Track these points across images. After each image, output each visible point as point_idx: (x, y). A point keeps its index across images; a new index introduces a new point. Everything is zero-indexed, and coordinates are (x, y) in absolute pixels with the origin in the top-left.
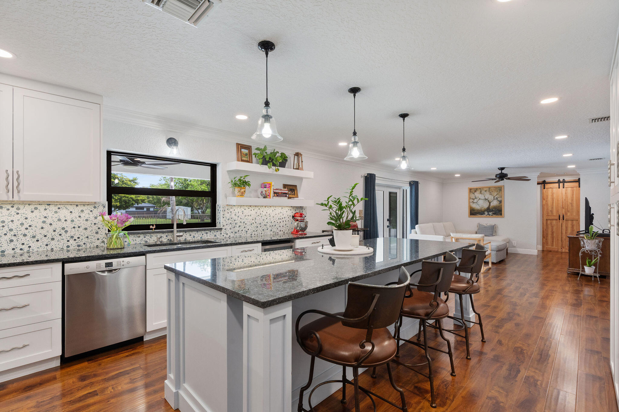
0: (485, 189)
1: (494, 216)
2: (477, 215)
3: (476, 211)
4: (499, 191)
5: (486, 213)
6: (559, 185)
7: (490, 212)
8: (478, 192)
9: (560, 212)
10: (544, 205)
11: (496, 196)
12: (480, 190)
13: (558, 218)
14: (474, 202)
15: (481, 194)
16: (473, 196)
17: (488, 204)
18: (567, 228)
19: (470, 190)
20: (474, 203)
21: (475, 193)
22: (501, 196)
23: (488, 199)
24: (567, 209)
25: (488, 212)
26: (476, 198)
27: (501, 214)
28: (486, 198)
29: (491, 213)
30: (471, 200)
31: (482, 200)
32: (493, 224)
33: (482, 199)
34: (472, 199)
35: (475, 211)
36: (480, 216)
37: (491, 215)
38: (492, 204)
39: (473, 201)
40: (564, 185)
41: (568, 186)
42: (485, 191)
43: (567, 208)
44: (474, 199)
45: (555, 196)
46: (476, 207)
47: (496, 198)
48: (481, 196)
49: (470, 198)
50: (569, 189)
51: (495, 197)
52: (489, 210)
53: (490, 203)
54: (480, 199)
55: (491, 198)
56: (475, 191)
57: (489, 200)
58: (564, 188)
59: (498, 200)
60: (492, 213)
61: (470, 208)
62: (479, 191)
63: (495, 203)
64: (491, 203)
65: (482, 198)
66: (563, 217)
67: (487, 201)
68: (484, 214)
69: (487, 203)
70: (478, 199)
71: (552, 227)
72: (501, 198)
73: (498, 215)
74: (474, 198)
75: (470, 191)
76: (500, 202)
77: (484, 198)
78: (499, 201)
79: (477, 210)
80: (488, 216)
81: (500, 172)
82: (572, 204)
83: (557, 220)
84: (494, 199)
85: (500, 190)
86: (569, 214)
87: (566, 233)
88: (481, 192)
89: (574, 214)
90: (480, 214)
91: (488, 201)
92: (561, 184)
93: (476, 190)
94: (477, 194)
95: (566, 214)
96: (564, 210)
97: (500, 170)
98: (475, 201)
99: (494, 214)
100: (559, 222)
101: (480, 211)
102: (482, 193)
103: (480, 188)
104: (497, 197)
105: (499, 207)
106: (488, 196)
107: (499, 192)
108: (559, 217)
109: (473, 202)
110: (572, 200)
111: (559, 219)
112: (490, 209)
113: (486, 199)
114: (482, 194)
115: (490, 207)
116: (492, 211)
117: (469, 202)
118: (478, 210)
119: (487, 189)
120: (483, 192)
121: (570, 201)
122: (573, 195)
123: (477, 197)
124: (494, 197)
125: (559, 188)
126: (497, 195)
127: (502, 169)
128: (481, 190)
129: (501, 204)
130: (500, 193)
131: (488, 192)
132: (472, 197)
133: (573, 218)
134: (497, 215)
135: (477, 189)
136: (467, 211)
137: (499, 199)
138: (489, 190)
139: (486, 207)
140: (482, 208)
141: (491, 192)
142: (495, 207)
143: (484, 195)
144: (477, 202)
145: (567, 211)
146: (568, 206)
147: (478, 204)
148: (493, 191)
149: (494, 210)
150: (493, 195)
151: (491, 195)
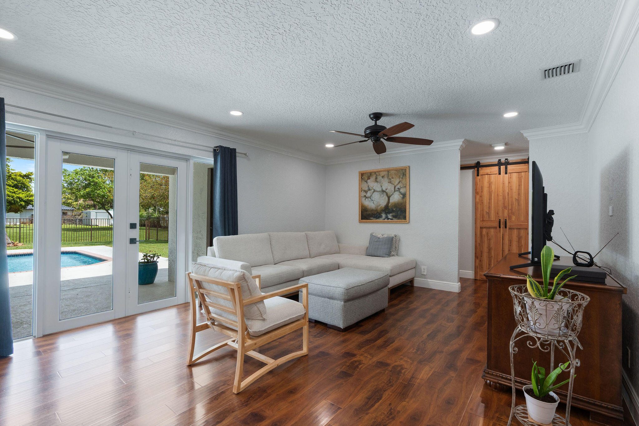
0: (382, 174)
1: (395, 220)
2: (371, 218)
3: (370, 213)
4: (402, 176)
5: (384, 215)
6: (500, 169)
7: (389, 213)
8: (373, 178)
9: (500, 214)
10: (478, 203)
11: (398, 184)
13: (497, 224)
14: (367, 196)
15: (376, 183)
16: (365, 186)
17: (387, 198)
18: (510, 241)
20: (366, 198)
21: (369, 181)
22: (405, 185)
24: (512, 210)
25: (386, 213)
26: (369, 190)
27: (405, 218)
28: (384, 189)
29: (390, 216)
30: (363, 194)
31: (379, 193)
32: (393, 235)
33: (377, 191)
34: (365, 191)
35: (368, 213)
36: (374, 220)
37: (391, 219)
38: (392, 200)
39: (365, 194)
40: (506, 168)
41: (513, 169)
42: (383, 177)
43: (512, 208)
44: (366, 192)
45: (493, 187)
46: (370, 205)
47: (398, 189)
48: (376, 186)
49: (361, 190)
50: (515, 176)
51: (396, 188)
52: (387, 209)
53: (389, 198)
54: (374, 191)
55: (389, 187)
56: (369, 178)
57: (388, 194)
58: (506, 173)
59: (400, 192)
60: (391, 216)
61: (361, 207)
63: (396, 198)
64: (390, 198)
66: (506, 223)
67: (385, 194)
68: (381, 217)
69: (385, 198)
70: (373, 191)
71: (489, 239)
72: (405, 188)
73: (401, 219)
74: (366, 189)
75: (362, 178)
76: (404, 195)
77: (380, 189)
78: (402, 194)
80: (386, 220)
82: (518, 200)
83: (495, 228)
84: (395, 191)
85: (404, 175)
86: (514, 218)
87: (509, 251)
88: (376, 178)
89: (522, 219)
90: (374, 217)
91: (387, 194)
92: (503, 168)
93: (369, 175)
94: (371, 183)
95: (510, 218)
96: (506, 211)
97: (372, 119)
98: (369, 194)
99: (395, 217)
100: (500, 231)
101: (376, 212)
102: (377, 180)
103: (375, 173)
104: (398, 186)
105: (401, 204)
106: (387, 186)
107: (402, 178)
108: (500, 222)
109: (365, 196)
110: (519, 194)
111: (500, 227)
112: (390, 207)
113: (383, 191)
115: (390, 205)
116: (392, 211)
117: (360, 197)
118: (372, 210)
119: (386, 173)
120: (380, 178)
121: (515, 196)
122: (520, 185)
123: (371, 188)
125: (500, 174)
126: (399, 183)
127: (377, 116)
128: (377, 176)
129: (404, 200)
130: (404, 180)
131: (386, 179)
132: (364, 189)
133: (521, 225)
134: (399, 218)
135: (371, 174)
136: (357, 213)
137: (402, 190)
138: (388, 174)
139: (384, 205)
140: (378, 207)
141: (390, 179)
142: (396, 205)
143: (381, 184)
144: (371, 196)
145: (513, 213)
146: (512, 205)
147: (372, 200)
148: (394, 176)
149: (394, 209)
150: (394, 184)
151: (391, 184)
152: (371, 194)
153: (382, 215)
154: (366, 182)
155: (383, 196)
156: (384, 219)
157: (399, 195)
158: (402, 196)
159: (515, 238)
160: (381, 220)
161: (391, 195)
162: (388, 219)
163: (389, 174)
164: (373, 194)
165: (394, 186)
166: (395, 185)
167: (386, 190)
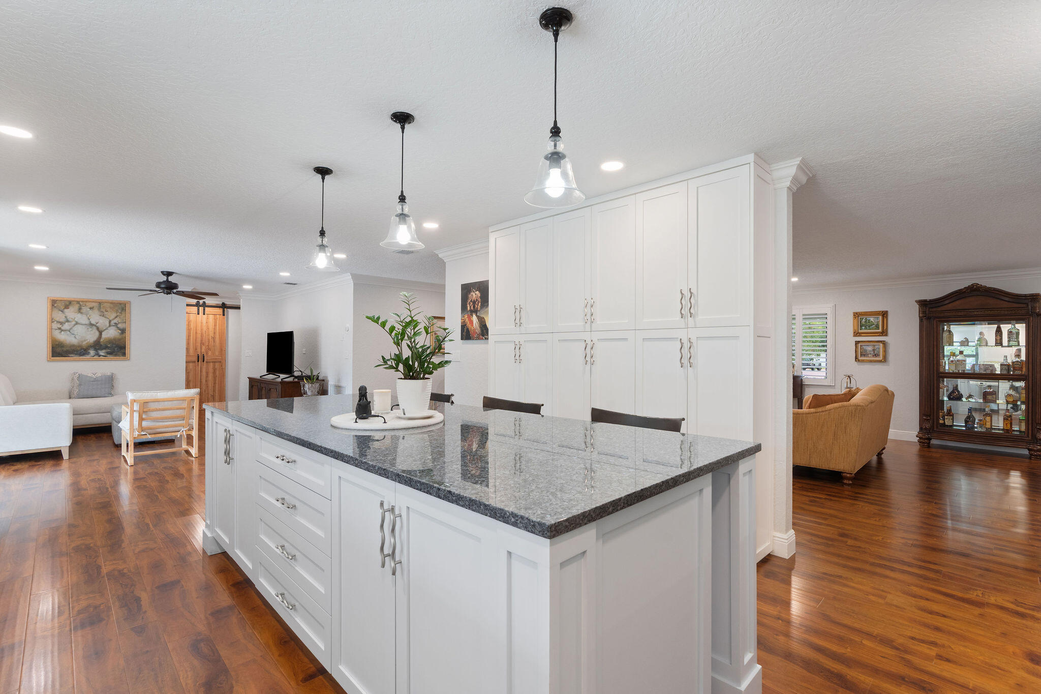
0: (90, 305)
1: (110, 357)
2: (70, 355)
3: (68, 349)
4: (120, 311)
5: (92, 352)
6: (198, 309)
7: (102, 350)
8: (74, 308)
9: (199, 350)
11: (114, 319)
12: (80, 305)
13: (195, 359)
14: (63, 328)
15: (79, 314)
16: (60, 316)
17: (97, 334)
18: (207, 373)
19: (54, 303)
20: (62, 330)
21: (66, 310)
22: (125, 321)
23: (97, 325)
24: (208, 346)
25: (96, 350)
26: (68, 321)
27: (124, 354)
28: (93, 322)
29: (102, 353)
30: (55, 325)
31: (84, 327)
32: (108, 374)
33: (82, 324)
34: (58, 322)
35: (65, 349)
36: (77, 358)
37: (103, 356)
38: (104, 335)
39: (60, 326)
40: (204, 310)
41: (210, 311)
42: (90, 308)
43: (209, 344)
44: (62, 323)
45: (192, 326)
46: (64, 338)
47: (115, 323)
48: (81, 318)
49: (52, 321)
50: (211, 317)
51: (112, 322)
52: (97, 346)
53: (101, 333)
54: (77, 323)
55: (102, 322)
56: (67, 307)
57: (100, 328)
58: (204, 314)
59: (118, 328)
60: (104, 353)
61: (52, 341)
62: (77, 306)
63: (111, 333)
64: (103, 333)
65: (84, 323)
66: (204, 357)
67: (95, 328)
68: (88, 353)
69: (95, 332)
70: (74, 323)
71: (188, 373)
72: (124, 324)
73: (119, 356)
74: (63, 319)
75: (53, 305)
76: (123, 331)
77: (87, 322)
78: (120, 330)
79: (70, 347)
80: (96, 357)
81: (164, 278)
82: (214, 338)
83: (195, 362)
84: (110, 326)
85: (123, 309)
86: (210, 353)
87: (206, 381)
88: (80, 309)
89: (217, 354)
90: (76, 354)
91: (98, 329)
92: (201, 309)
93: (68, 304)
94: (71, 313)
95: (207, 353)
96: (204, 348)
97: (164, 275)
98: (66, 326)
99: (109, 353)
100: (198, 365)
101: (78, 349)
102: (82, 311)
103: (78, 302)
104: (115, 321)
105: (119, 340)
106: (95, 318)
107: (121, 313)
108: (198, 357)
109: (60, 329)
110: (214, 333)
111: (198, 361)
112: (101, 343)
113: (91, 325)
114: (82, 313)
115: (101, 340)
116: (106, 347)
117: (51, 329)
118: (74, 346)
119: (96, 304)
120: (84, 309)
121: (211, 334)
122: (215, 325)
123: (70, 320)
124: (110, 322)
125: (198, 314)
126: (116, 317)
127: (169, 274)
129: (124, 335)
130: (123, 315)
131: (96, 311)
132: (57, 319)
133: (216, 359)
134: (116, 355)
135: (70, 303)
136: (44, 348)
137: (119, 326)
138: (100, 307)
139: (93, 340)
140: (82, 342)
141: (103, 312)
142: (111, 341)
143: (88, 316)
144: (71, 329)
145: (209, 349)
146: (209, 341)
147: (73, 334)
148: (108, 309)
149: (109, 345)
150: (108, 318)
151: (104, 318)
152: (71, 326)
153: (90, 351)
154: (62, 311)
155: (91, 330)
156: (93, 356)
157: (115, 330)
158: (120, 332)
159: (211, 370)
160: (88, 357)
161: (105, 330)
162: (100, 356)
163: (102, 306)
164: (73, 327)
165: (108, 320)
166: (111, 319)
167: (97, 323)
